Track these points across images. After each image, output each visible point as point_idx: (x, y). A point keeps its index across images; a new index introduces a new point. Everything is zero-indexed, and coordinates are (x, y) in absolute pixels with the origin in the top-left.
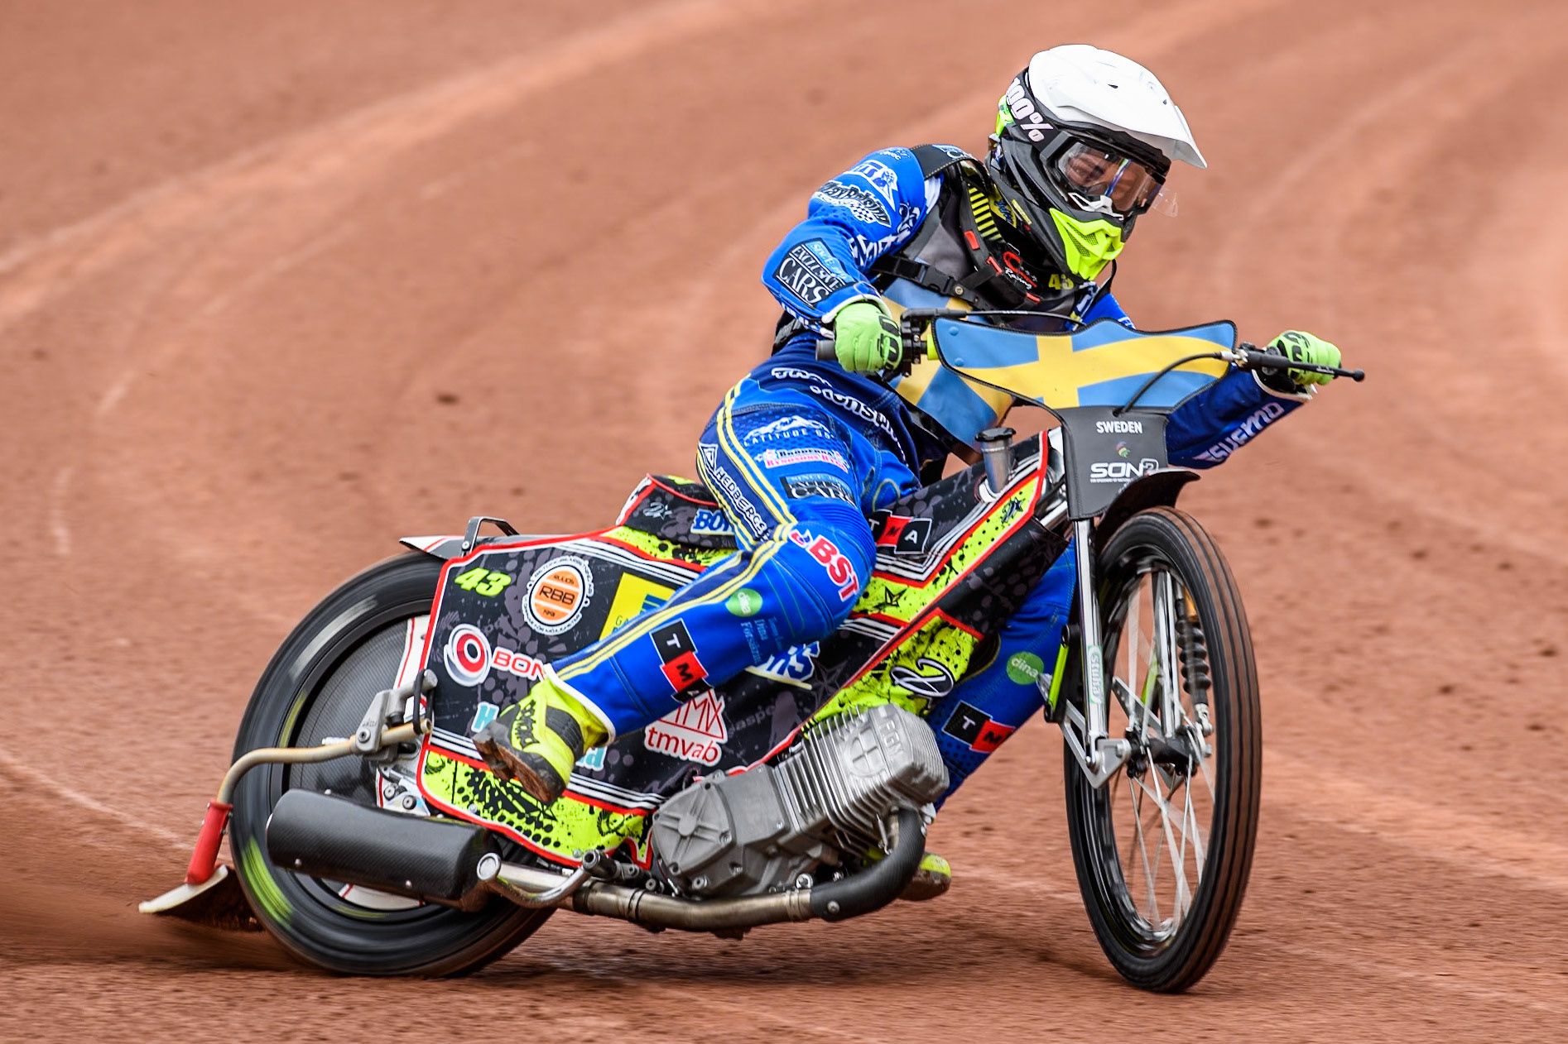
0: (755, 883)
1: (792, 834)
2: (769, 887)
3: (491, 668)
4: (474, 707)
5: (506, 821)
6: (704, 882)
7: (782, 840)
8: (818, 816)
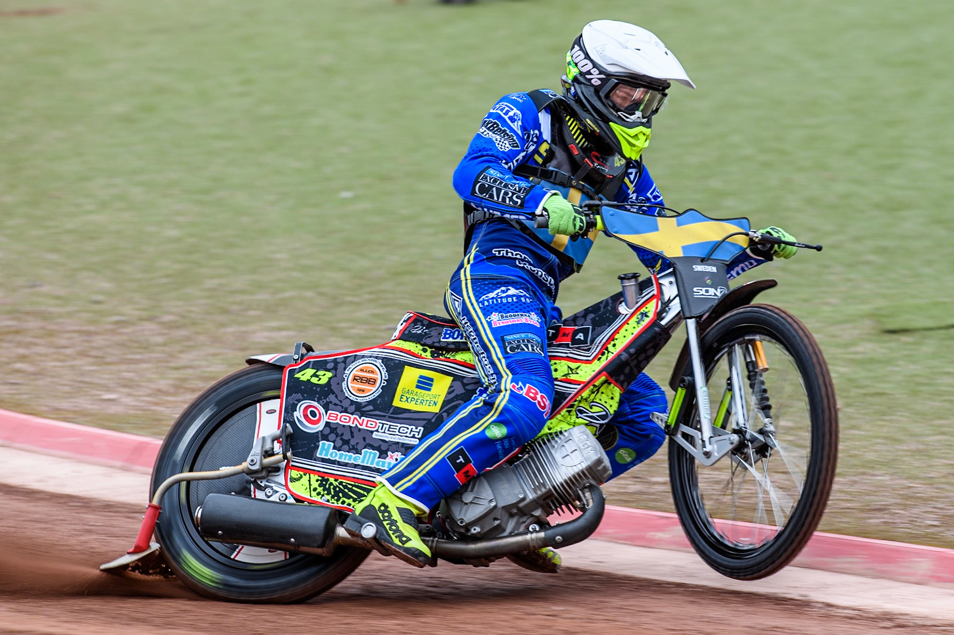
0: (504, 530)
1: (527, 501)
2: (511, 533)
3: (326, 422)
4: (317, 444)
5: (346, 503)
6: (478, 529)
7: (521, 505)
8: (544, 490)
